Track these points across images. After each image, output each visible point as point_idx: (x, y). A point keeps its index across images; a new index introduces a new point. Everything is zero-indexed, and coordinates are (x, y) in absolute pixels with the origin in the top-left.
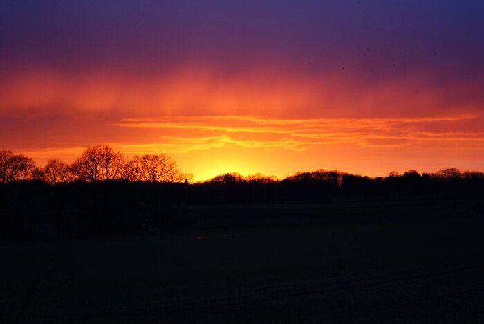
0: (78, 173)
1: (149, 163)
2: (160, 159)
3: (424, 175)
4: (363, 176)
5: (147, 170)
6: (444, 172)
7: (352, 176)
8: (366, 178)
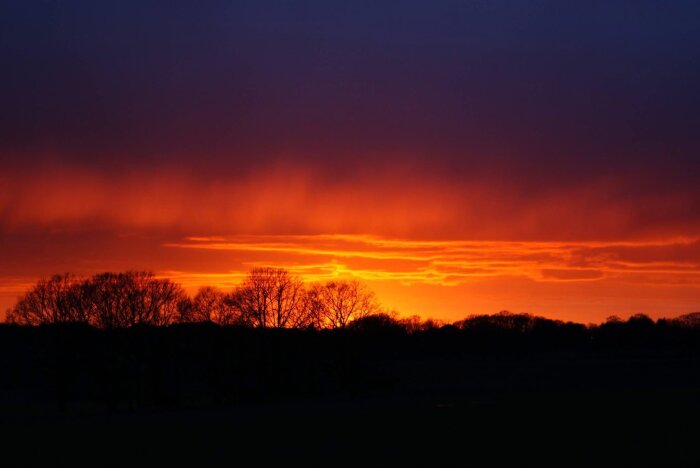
0: (240, 307)
1: (335, 294)
2: (351, 289)
3: (660, 321)
4: (566, 321)
5: (331, 305)
6: (687, 317)
7: (550, 321)
8: (570, 324)
